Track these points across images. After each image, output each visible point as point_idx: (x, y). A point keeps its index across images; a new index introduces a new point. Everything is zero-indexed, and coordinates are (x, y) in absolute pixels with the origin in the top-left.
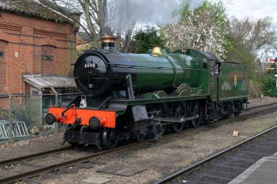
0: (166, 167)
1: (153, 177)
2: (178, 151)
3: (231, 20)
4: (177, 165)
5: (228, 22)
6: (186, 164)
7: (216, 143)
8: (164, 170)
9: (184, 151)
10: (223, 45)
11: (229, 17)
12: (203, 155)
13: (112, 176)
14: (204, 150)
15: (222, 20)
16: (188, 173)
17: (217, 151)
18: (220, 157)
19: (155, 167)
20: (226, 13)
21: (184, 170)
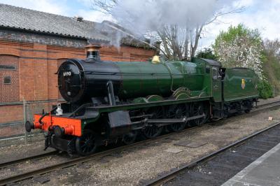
0: (221, 142)
1: (212, 149)
2: (229, 131)
3: (264, 41)
4: (228, 140)
5: (262, 43)
6: (235, 140)
7: (256, 125)
8: (220, 143)
9: (233, 131)
10: (260, 58)
11: (263, 39)
12: (247, 134)
13: (183, 148)
14: (248, 130)
15: (258, 41)
16: (237, 146)
17: (257, 131)
18: (259, 135)
19: (213, 142)
20: (261, 36)
21: (233, 144)
